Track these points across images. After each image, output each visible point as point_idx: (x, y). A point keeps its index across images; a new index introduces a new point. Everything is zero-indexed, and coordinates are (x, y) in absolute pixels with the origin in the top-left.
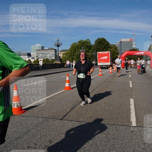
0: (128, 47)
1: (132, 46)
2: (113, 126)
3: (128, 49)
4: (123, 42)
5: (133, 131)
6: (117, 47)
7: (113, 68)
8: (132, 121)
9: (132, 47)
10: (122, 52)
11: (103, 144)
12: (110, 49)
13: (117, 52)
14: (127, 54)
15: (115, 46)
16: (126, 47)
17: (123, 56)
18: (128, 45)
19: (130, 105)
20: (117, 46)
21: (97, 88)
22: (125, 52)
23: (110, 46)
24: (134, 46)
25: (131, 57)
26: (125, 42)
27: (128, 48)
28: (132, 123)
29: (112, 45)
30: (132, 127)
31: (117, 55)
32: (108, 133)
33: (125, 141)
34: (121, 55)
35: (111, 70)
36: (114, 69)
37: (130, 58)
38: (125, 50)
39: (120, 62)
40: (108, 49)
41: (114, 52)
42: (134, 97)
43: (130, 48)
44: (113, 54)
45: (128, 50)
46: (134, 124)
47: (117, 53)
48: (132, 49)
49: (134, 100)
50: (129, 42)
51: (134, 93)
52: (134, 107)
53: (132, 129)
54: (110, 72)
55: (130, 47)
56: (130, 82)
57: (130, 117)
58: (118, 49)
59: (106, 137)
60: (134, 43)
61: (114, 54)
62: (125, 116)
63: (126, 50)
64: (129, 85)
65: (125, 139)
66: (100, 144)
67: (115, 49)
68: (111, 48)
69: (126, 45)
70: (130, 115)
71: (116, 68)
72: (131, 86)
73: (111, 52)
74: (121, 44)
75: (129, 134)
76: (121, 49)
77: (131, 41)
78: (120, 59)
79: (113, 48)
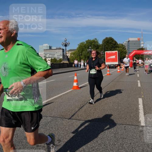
0: (136, 46)
1: (140, 45)
2: (121, 126)
4: (131, 42)
5: (142, 131)
6: (125, 47)
7: (121, 67)
8: (140, 121)
9: (140, 47)
10: (130, 51)
11: (111, 144)
12: (117, 48)
14: (135, 53)
15: (122, 45)
16: (134, 46)
17: (131, 55)
18: (136, 44)
19: (138, 104)
20: (124, 45)
22: (133, 51)
23: (118, 46)
24: (142, 45)
25: (139, 56)
26: (133, 42)
27: (136, 48)
28: (140, 123)
29: (120, 44)
30: (141, 127)
31: (125, 54)
32: (117, 132)
33: (134, 141)
34: (129, 54)
35: (119, 69)
36: (122, 69)
38: (132, 49)
39: (128, 62)
40: (116, 48)
41: (122, 52)
42: (143, 96)
45: (136, 49)
46: (143, 124)
47: (124, 52)
48: (140, 48)
49: (142, 99)
50: (137, 42)
51: (142, 93)
52: (142, 106)
53: (140, 129)
54: (118, 72)
55: (138, 47)
56: (139, 81)
57: (139, 116)
58: (126, 48)
59: (115, 137)
60: (142, 43)
61: (122, 54)
62: (134, 116)
63: (134, 49)
64: (138, 85)
65: (134, 139)
66: (109, 143)
67: (123, 48)
68: (119, 48)
69: (134, 44)
70: (139, 114)
71: (124, 67)
72: (139, 85)
73: (118, 51)
74: (129, 43)
75: (137, 133)
76: (129, 49)
77: (139, 40)
78: (127, 58)
79: (121, 47)
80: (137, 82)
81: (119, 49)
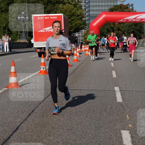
3: (105, 6)
6: (79, 2)
10: (91, 13)
13: (78, 13)
14: (104, 18)
17: (95, 24)
21: (40, 106)
22: (100, 13)
27: (107, 4)
37: (112, 28)
40: (57, 5)
41: (73, 15)
42: (130, 126)
43: (112, 4)
44: (69, 18)
45: (107, 8)
47: (78, 16)
48: (117, 6)
51: (128, 118)
55: (111, 1)
56: (117, 89)
61: (73, 20)
67: (75, 6)
68: (65, 4)
71: (78, 54)
72: (119, 99)
76: (89, 7)
79: (69, 3)
80: (114, 91)
81: (65, 7)
